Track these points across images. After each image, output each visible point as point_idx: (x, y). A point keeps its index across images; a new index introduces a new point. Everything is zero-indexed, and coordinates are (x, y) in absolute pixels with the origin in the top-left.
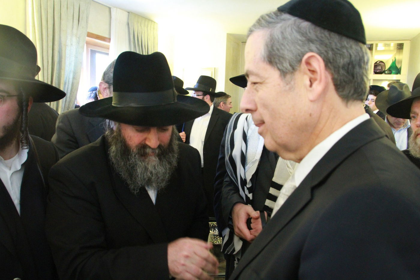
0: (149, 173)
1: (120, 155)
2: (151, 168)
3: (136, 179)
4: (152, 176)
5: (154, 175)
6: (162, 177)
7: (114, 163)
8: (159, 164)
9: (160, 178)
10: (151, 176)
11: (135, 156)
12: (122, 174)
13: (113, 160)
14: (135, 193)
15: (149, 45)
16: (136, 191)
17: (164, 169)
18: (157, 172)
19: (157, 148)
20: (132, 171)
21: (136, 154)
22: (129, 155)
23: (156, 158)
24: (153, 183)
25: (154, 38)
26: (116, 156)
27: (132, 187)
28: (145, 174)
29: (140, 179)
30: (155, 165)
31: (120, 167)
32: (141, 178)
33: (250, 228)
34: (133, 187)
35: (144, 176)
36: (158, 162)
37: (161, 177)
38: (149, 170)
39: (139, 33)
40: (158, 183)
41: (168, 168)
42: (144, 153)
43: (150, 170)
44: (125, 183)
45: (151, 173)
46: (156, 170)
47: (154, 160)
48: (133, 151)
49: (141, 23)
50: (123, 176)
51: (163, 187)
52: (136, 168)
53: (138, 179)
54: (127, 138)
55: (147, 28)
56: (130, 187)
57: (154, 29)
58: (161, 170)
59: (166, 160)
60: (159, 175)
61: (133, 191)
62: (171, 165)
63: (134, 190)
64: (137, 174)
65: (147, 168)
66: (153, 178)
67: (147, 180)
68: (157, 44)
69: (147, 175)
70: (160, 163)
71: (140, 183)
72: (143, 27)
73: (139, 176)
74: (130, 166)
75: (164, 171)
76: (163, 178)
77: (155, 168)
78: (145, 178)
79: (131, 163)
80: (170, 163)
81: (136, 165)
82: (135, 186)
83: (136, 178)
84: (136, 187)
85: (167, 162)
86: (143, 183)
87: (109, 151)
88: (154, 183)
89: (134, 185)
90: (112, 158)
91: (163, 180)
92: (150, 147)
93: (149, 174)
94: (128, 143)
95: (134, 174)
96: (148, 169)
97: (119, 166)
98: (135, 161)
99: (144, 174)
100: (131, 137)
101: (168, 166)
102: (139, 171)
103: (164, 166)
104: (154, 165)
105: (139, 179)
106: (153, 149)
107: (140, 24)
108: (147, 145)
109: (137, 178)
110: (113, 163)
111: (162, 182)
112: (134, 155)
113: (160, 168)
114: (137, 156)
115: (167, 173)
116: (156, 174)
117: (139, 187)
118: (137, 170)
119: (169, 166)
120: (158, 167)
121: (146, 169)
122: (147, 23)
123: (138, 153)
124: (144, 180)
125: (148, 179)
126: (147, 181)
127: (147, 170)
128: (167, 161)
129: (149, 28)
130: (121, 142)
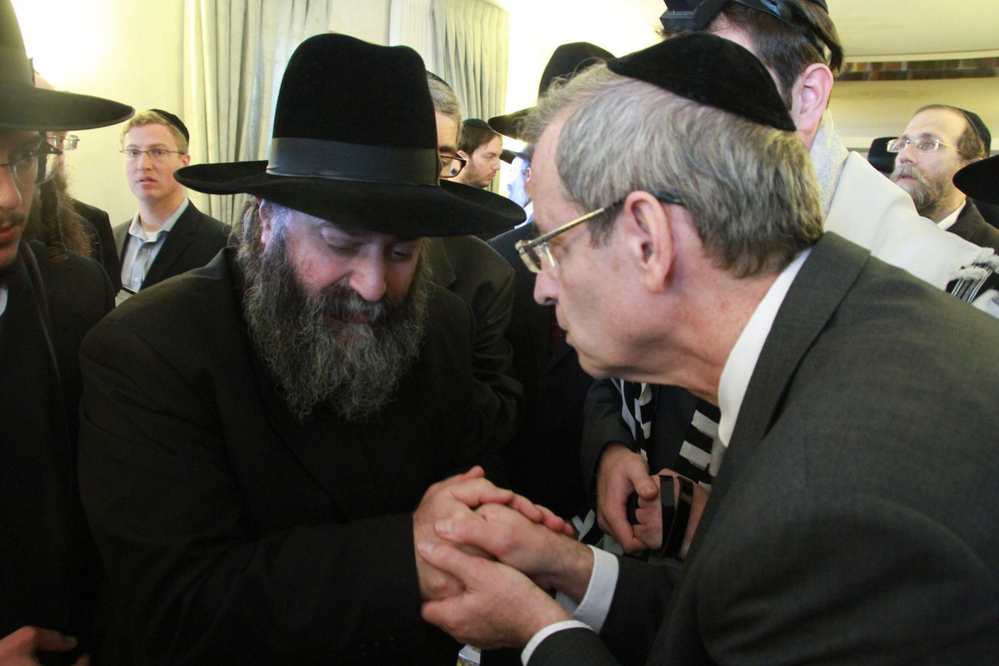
0: (345, 369)
1: (274, 311)
2: (351, 356)
3: (308, 381)
4: (353, 377)
5: (357, 376)
6: (378, 383)
7: (256, 330)
8: (373, 348)
9: (374, 386)
10: (349, 377)
11: (316, 315)
12: (272, 360)
13: (254, 321)
14: (301, 416)
15: (486, 64)
16: (305, 411)
17: (385, 362)
18: (368, 369)
19: (377, 302)
20: (300, 358)
21: (320, 311)
22: (299, 313)
23: (367, 331)
24: (353, 398)
25: (499, 48)
26: (264, 312)
27: (293, 399)
28: (335, 369)
29: (319, 381)
30: (363, 350)
31: (270, 342)
32: (321, 378)
33: (632, 520)
34: (296, 399)
35: (330, 375)
36: (371, 343)
37: (375, 381)
38: (346, 360)
39: (461, 34)
40: (364, 397)
41: (396, 361)
42: (341, 313)
43: (350, 360)
44: (277, 385)
45: (351, 369)
46: (365, 361)
47: (362, 336)
48: (311, 304)
49: (464, 11)
50: (275, 368)
51: (377, 408)
52: (314, 349)
53: (315, 380)
54: (299, 265)
55: (481, 22)
56: (288, 398)
57: (498, 25)
58: (377, 362)
59: (395, 338)
60: (371, 377)
61: (295, 411)
62: (405, 353)
63: (298, 406)
64: (314, 366)
65: (342, 354)
66: (355, 383)
67: (338, 386)
68: (507, 63)
69: (339, 374)
70: (377, 345)
71: (316, 392)
72: (470, 20)
73: (319, 373)
74: (297, 342)
75: (384, 366)
76: (382, 385)
77: (364, 358)
78: (333, 382)
79: (304, 335)
80: (402, 347)
81: (315, 341)
82: (302, 399)
83: (308, 376)
84: (305, 402)
85: (395, 343)
86: (324, 392)
87: (247, 297)
88: (355, 396)
89: (300, 395)
90: (251, 318)
91: (379, 390)
92: (360, 297)
93: (346, 372)
94: (301, 280)
95: (306, 366)
96: (344, 356)
97: (267, 340)
98: (315, 331)
99: (332, 369)
100: (311, 265)
101: (397, 355)
102: (320, 358)
103: (387, 354)
104: (362, 347)
105: (317, 381)
106: (365, 302)
107: (464, 13)
108: (353, 290)
109: (312, 378)
110: (252, 331)
111: (377, 396)
112: (312, 313)
113: (376, 360)
114: (321, 317)
115: (392, 373)
116: (364, 374)
117: (313, 401)
118: (314, 354)
119: (400, 356)
120: (369, 356)
121: (339, 355)
122: (480, 12)
123: (325, 311)
124: (330, 385)
125: (340, 383)
126: (336, 389)
127: (342, 362)
128: (397, 341)
129: (486, 24)
130: (283, 274)
